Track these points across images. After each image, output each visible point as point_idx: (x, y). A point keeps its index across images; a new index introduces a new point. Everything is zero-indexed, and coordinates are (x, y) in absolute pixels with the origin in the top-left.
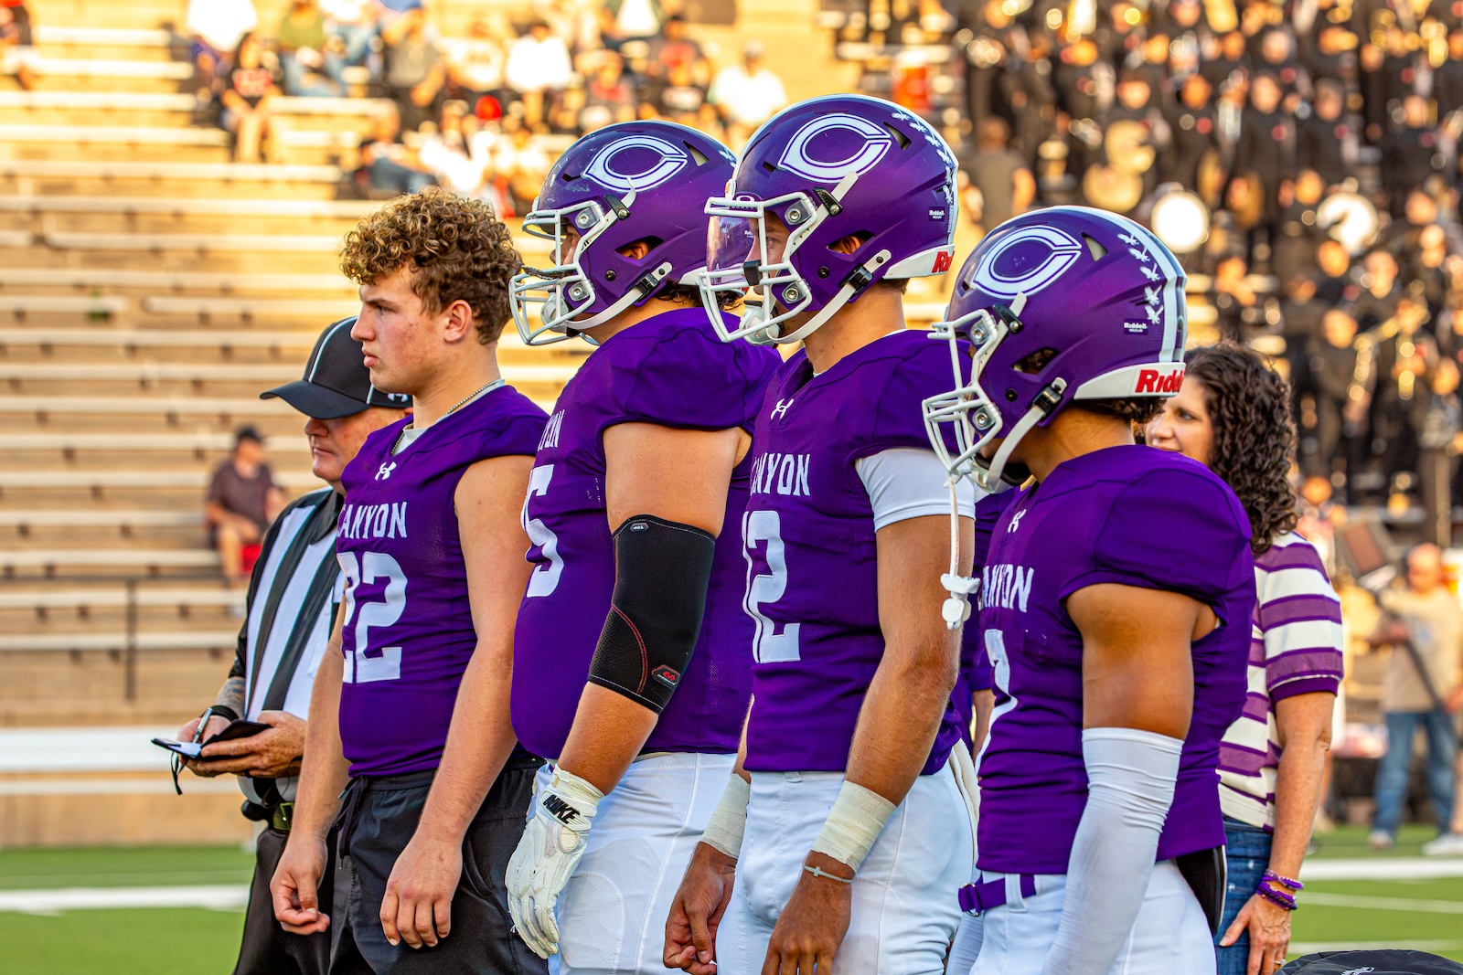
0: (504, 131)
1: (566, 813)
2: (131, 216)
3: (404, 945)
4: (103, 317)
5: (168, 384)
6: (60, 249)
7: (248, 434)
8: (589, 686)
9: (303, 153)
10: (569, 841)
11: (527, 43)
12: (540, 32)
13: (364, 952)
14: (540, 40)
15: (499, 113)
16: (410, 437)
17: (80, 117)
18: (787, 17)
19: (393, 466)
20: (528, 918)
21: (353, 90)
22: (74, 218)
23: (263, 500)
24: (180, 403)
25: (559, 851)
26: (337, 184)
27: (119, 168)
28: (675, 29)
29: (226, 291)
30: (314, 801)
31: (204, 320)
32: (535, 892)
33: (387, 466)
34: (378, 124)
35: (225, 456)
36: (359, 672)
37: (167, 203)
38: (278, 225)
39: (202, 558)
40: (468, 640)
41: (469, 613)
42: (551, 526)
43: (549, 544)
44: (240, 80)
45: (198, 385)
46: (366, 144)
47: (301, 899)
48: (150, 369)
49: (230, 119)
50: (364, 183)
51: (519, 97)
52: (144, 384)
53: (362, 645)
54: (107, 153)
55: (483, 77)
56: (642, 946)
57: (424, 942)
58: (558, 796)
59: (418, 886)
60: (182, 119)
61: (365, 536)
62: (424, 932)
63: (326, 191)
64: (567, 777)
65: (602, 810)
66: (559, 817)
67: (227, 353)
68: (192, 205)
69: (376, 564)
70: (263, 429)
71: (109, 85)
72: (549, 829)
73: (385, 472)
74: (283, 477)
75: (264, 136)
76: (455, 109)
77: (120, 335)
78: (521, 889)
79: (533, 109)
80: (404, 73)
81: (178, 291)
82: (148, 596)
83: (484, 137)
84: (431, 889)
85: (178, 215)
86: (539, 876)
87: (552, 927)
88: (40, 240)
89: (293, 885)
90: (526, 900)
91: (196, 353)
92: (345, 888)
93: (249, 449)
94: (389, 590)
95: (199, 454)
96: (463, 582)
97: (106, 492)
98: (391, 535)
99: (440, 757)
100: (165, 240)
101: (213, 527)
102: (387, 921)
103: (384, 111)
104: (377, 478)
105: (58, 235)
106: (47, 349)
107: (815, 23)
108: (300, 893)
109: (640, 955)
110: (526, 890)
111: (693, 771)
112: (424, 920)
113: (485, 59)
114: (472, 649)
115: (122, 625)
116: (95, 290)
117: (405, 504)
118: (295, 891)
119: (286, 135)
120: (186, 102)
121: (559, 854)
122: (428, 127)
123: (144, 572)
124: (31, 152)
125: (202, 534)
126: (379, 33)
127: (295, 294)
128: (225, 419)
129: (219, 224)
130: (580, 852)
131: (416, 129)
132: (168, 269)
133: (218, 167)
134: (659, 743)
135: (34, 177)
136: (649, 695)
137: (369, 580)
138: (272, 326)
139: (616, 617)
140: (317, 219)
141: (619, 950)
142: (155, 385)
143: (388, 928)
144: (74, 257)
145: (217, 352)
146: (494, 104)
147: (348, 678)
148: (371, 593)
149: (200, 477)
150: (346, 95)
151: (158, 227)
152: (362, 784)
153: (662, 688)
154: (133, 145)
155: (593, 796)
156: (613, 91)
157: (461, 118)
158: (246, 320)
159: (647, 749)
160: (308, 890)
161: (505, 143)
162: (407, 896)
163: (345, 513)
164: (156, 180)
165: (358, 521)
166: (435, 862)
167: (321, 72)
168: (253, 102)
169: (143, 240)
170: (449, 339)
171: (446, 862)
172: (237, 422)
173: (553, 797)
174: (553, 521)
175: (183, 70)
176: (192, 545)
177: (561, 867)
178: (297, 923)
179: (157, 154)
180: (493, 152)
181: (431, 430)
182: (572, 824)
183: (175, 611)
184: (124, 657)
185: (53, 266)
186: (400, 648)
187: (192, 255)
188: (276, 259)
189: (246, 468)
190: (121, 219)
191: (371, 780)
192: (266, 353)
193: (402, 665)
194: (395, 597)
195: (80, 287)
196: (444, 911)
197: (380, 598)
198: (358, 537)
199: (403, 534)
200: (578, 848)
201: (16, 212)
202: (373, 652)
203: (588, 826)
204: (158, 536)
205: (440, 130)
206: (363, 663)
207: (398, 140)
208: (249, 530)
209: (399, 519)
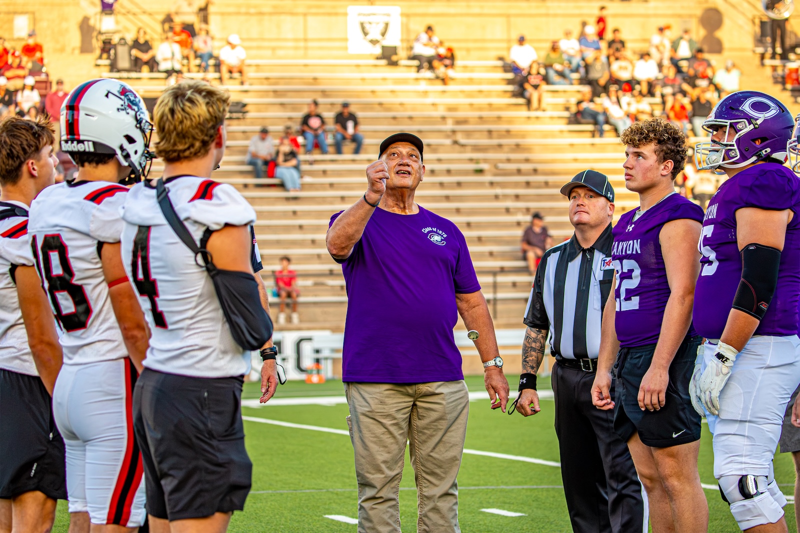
0: (634, 96)
1: (724, 359)
2: (490, 132)
3: (647, 409)
4: (480, 172)
5: (506, 197)
6: (463, 146)
7: (537, 216)
8: (732, 310)
9: (555, 106)
10: (725, 370)
11: (642, 62)
12: (647, 57)
13: (629, 415)
14: (646, 61)
15: (631, 89)
16: (639, 215)
17: (470, 95)
18: (742, 50)
19: (633, 226)
20: (708, 399)
21: (574, 82)
22: (468, 134)
23: (544, 241)
24: (510, 204)
25: (721, 374)
26: (569, 118)
27: (485, 114)
28: (700, 56)
29: (527, 161)
30: (605, 358)
31: (519, 172)
32: (712, 390)
33: (631, 226)
34: (584, 95)
35: (528, 224)
36: (622, 307)
37: (504, 127)
38: (546, 134)
39: (521, 264)
40: (668, 292)
41: (667, 282)
42: (714, 248)
43: (712, 256)
44: (530, 79)
45: (517, 197)
46: (579, 103)
47: (604, 396)
48: (499, 191)
49: (527, 94)
50: (579, 117)
51: (639, 83)
52: (497, 197)
53: (623, 296)
54: (480, 109)
55: (625, 75)
56: (750, 411)
57: (655, 409)
58: (721, 353)
59: (652, 387)
60: (509, 95)
61: (624, 253)
62: (655, 404)
63: (565, 121)
64: (725, 345)
65: (737, 357)
66: (721, 361)
67: (528, 184)
68: (513, 127)
69: (628, 264)
70: (542, 214)
71: (480, 82)
72: (717, 366)
73: (630, 228)
74: (552, 232)
75: (540, 101)
76: (613, 88)
77: (487, 178)
78: (706, 389)
79: (644, 88)
80: (594, 75)
81: (509, 161)
82: (501, 279)
83: (626, 99)
84: (657, 388)
85: (508, 132)
86: (713, 384)
87: (717, 403)
88: (456, 142)
89: (600, 391)
90: (707, 393)
91: (516, 185)
92: (620, 390)
93: (537, 222)
94: (633, 274)
95: (519, 224)
96: (664, 269)
97: (483, 239)
98: (634, 252)
99: (658, 338)
100: (503, 141)
101: (525, 252)
102: (640, 401)
103: (586, 89)
104: (627, 231)
105: (462, 140)
106: (459, 184)
107: (754, 52)
108: (603, 393)
109: (749, 415)
110: (708, 389)
111: (770, 343)
112: (655, 400)
113: (625, 68)
114: (669, 296)
115: (491, 290)
116: (477, 161)
117: (639, 240)
118: (601, 393)
119: (548, 99)
120: (510, 88)
121: (721, 375)
122: (603, 95)
123: (498, 270)
124: (451, 109)
125: (520, 254)
126: (583, 59)
127: (553, 161)
128: (528, 210)
129: (523, 135)
130: (729, 375)
131: (599, 96)
132: (504, 153)
133: (524, 113)
134: (760, 332)
135: (452, 118)
136: (757, 313)
137: (625, 270)
138: (546, 173)
139: (744, 284)
140: (561, 132)
141: (741, 413)
142: (501, 197)
143: (641, 404)
144: (469, 148)
145: (524, 184)
146: (629, 86)
147: (618, 309)
148: (627, 275)
149: (519, 233)
150: (571, 84)
151: (500, 137)
152: (626, 350)
153: (762, 310)
154: (490, 105)
155: (734, 352)
156: (674, 80)
157: (617, 91)
158: (535, 171)
159: (755, 334)
160: (606, 392)
161: (632, 100)
162: (648, 391)
163: (614, 245)
164: (499, 118)
165: (620, 248)
166: (658, 377)
167: (561, 74)
168: (536, 87)
169: (495, 141)
170: (663, 174)
171: (663, 377)
172: (532, 211)
173: (719, 353)
174: (715, 247)
175: (510, 76)
176: (516, 259)
177: (722, 380)
178: (602, 405)
179: (499, 108)
180: (629, 104)
181: (647, 212)
182: (727, 364)
183: (510, 284)
184: (492, 302)
185: (461, 152)
186: (639, 297)
187: (514, 147)
188: (546, 148)
189: (537, 230)
190: (486, 133)
191: (629, 349)
192: (543, 184)
193: (640, 303)
194: (636, 277)
195: (471, 160)
196: (663, 397)
197: (630, 277)
198: (620, 254)
199: (639, 252)
200: (728, 373)
201: (446, 132)
202: (628, 299)
203: (732, 365)
204: (504, 256)
205: (608, 96)
206: (623, 303)
207: (592, 101)
208: (540, 252)
209: (637, 246)
